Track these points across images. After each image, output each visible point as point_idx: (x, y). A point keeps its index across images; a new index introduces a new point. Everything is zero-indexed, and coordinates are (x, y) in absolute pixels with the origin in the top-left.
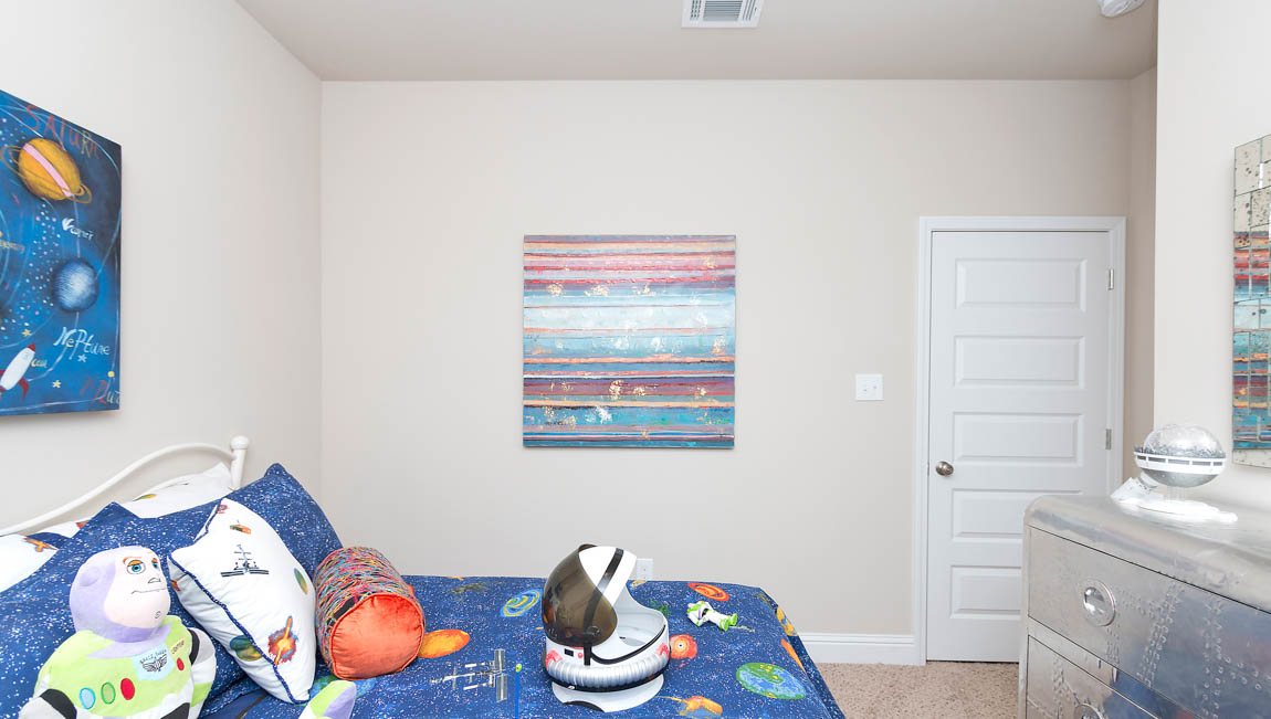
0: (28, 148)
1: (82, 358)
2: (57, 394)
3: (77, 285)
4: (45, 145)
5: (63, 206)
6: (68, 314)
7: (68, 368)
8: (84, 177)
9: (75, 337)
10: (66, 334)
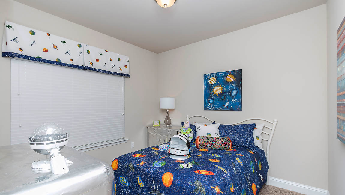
0: (227, 77)
1: (235, 103)
2: (232, 108)
3: (234, 92)
4: (229, 76)
5: (232, 82)
6: (233, 97)
7: (233, 105)
8: (235, 77)
9: (234, 100)
10: (233, 100)
